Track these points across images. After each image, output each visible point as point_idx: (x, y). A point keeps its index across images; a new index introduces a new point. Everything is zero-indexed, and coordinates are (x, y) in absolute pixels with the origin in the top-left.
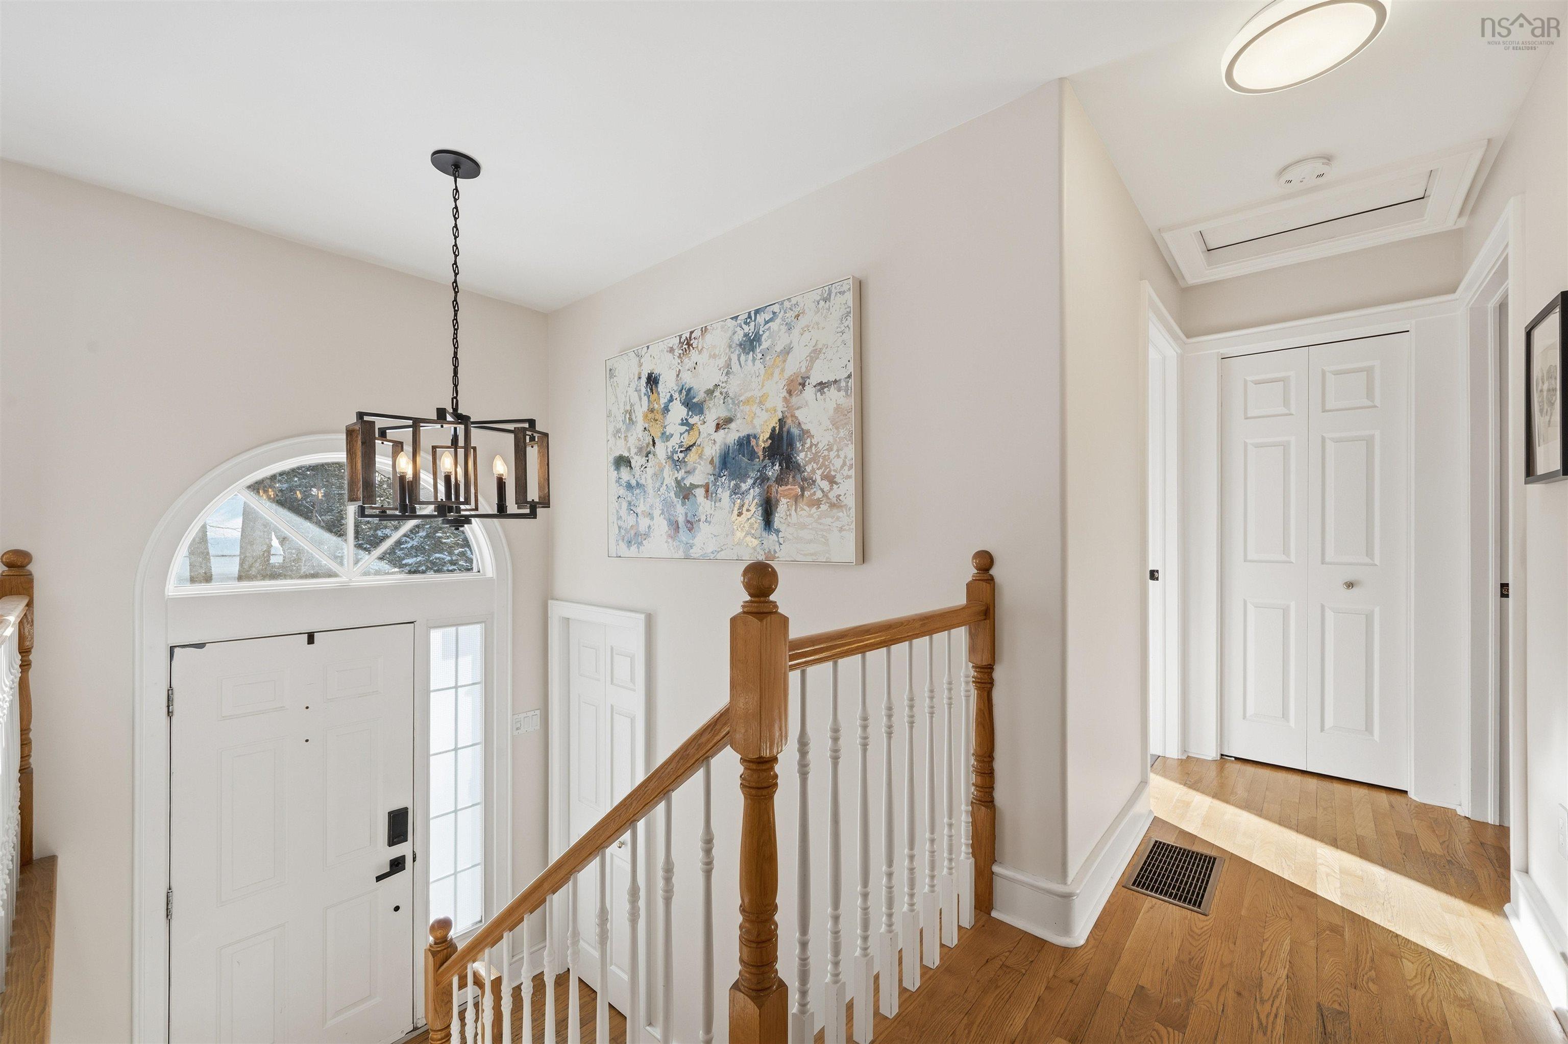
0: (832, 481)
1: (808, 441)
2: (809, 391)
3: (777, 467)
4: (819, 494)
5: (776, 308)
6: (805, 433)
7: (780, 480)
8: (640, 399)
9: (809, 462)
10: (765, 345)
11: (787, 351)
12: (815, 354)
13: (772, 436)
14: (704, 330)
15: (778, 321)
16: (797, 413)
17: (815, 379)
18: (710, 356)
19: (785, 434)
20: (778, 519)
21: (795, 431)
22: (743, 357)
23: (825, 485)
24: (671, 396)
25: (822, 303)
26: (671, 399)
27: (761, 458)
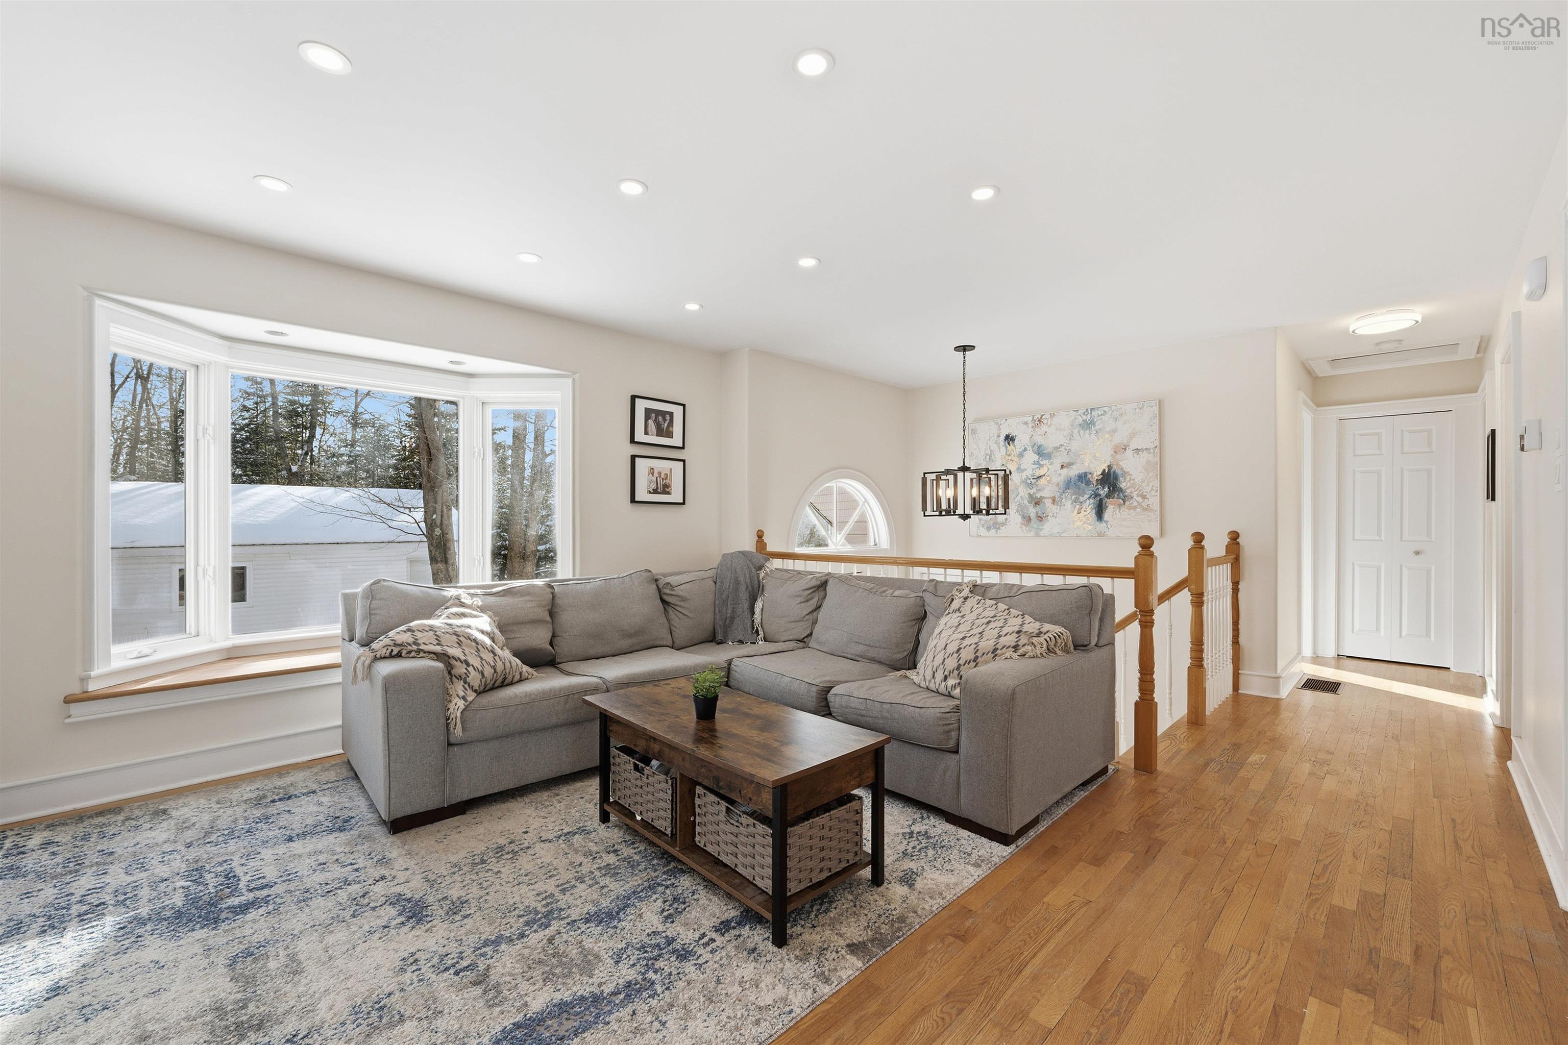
0: (1144, 497)
1: (1128, 477)
2: (1129, 453)
3: (1106, 489)
4: (1135, 504)
5: (1106, 409)
6: (1125, 474)
7: (1108, 496)
8: (999, 448)
9: (1129, 487)
10: (1098, 427)
11: (1114, 431)
12: (1133, 435)
13: (1103, 473)
14: (1052, 415)
15: (1108, 415)
16: (1120, 463)
17: (1134, 445)
18: (1057, 429)
19: (1112, 473)
20: (1107, 515)
21: (1119, 472)
22: (1082, 432)
23: (1139, 499)
24: (1025, 448)
25: (1138, 410)
26: (1025, 450)
27: (1095, 484)
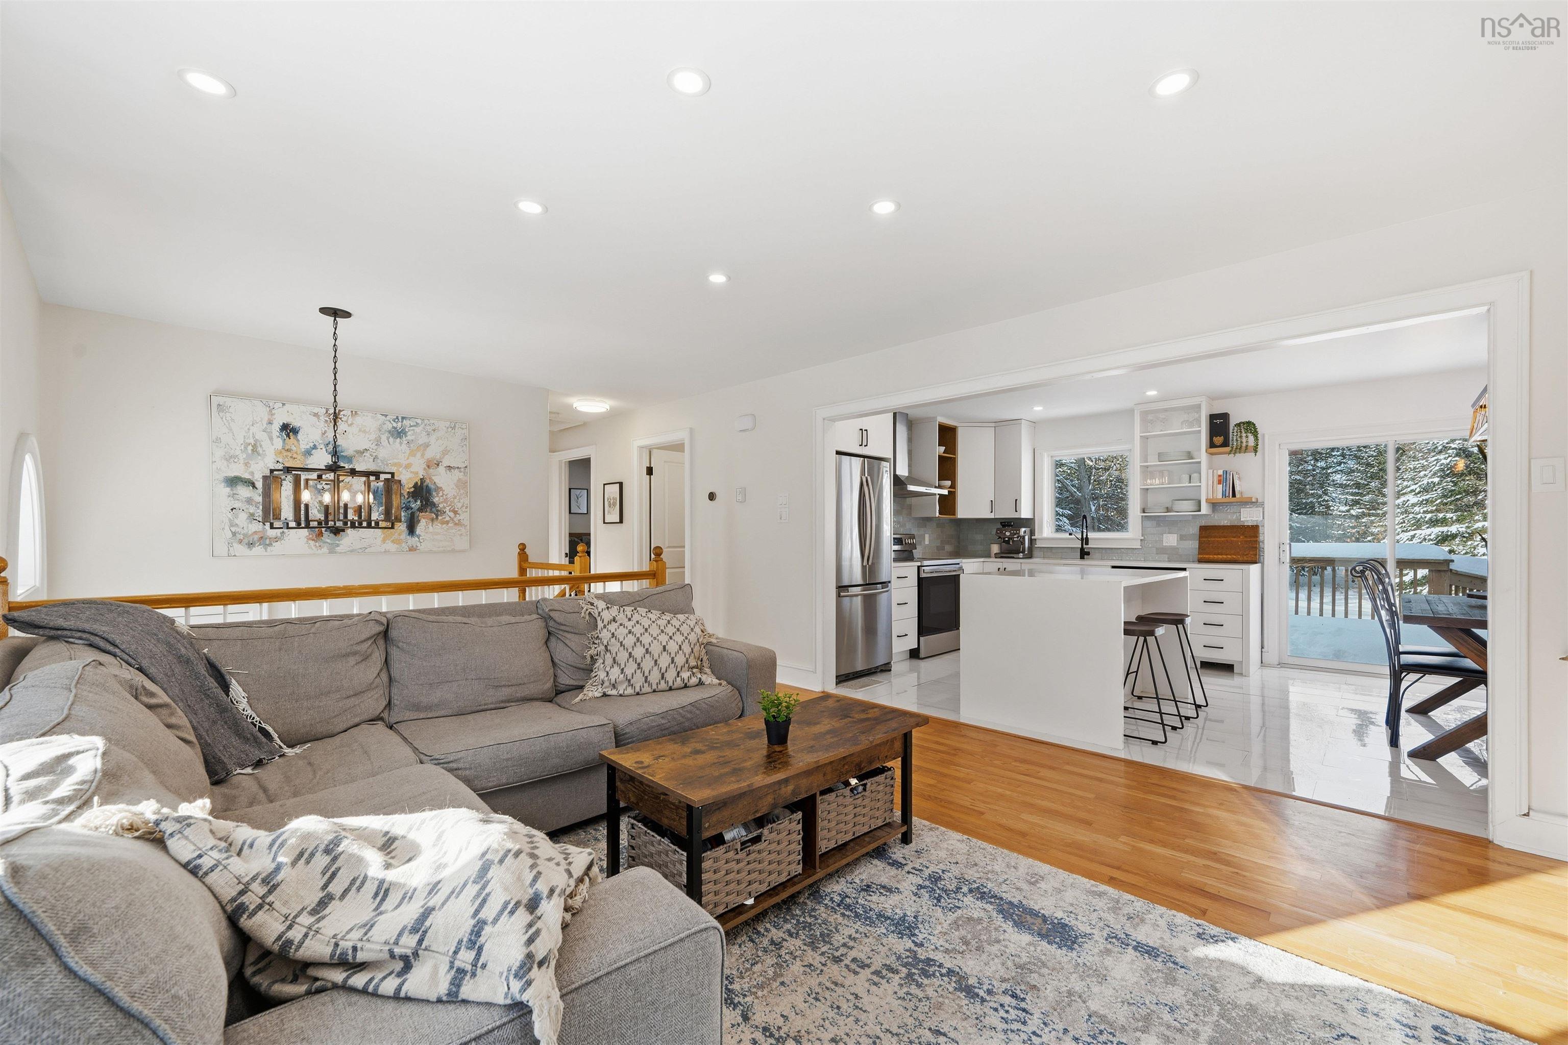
0: (456, 513)
1: (441, 492)
2: (441, 469)
3: (419, 503)
4: (448, 519)
5: (419, 421)
6: (438, 489)
7: (421, 510)
8: (271, 439)
9: (442, 502)
10: (409, 438)
11: (427, 445)
12: (445, 452)
13: (415, 486)
14: (354, 414)
15: (421, 428)
16: (433, 478)
17: (446, 462)
18: (360, 431)
19: (425, 488)
20: (419, 530)
21: (432, 487)
22: (391, 440)
23: (452, 514)
24: (315, 445)
25: (450, 429)
26: (315, 447)
27: (406, 497)
